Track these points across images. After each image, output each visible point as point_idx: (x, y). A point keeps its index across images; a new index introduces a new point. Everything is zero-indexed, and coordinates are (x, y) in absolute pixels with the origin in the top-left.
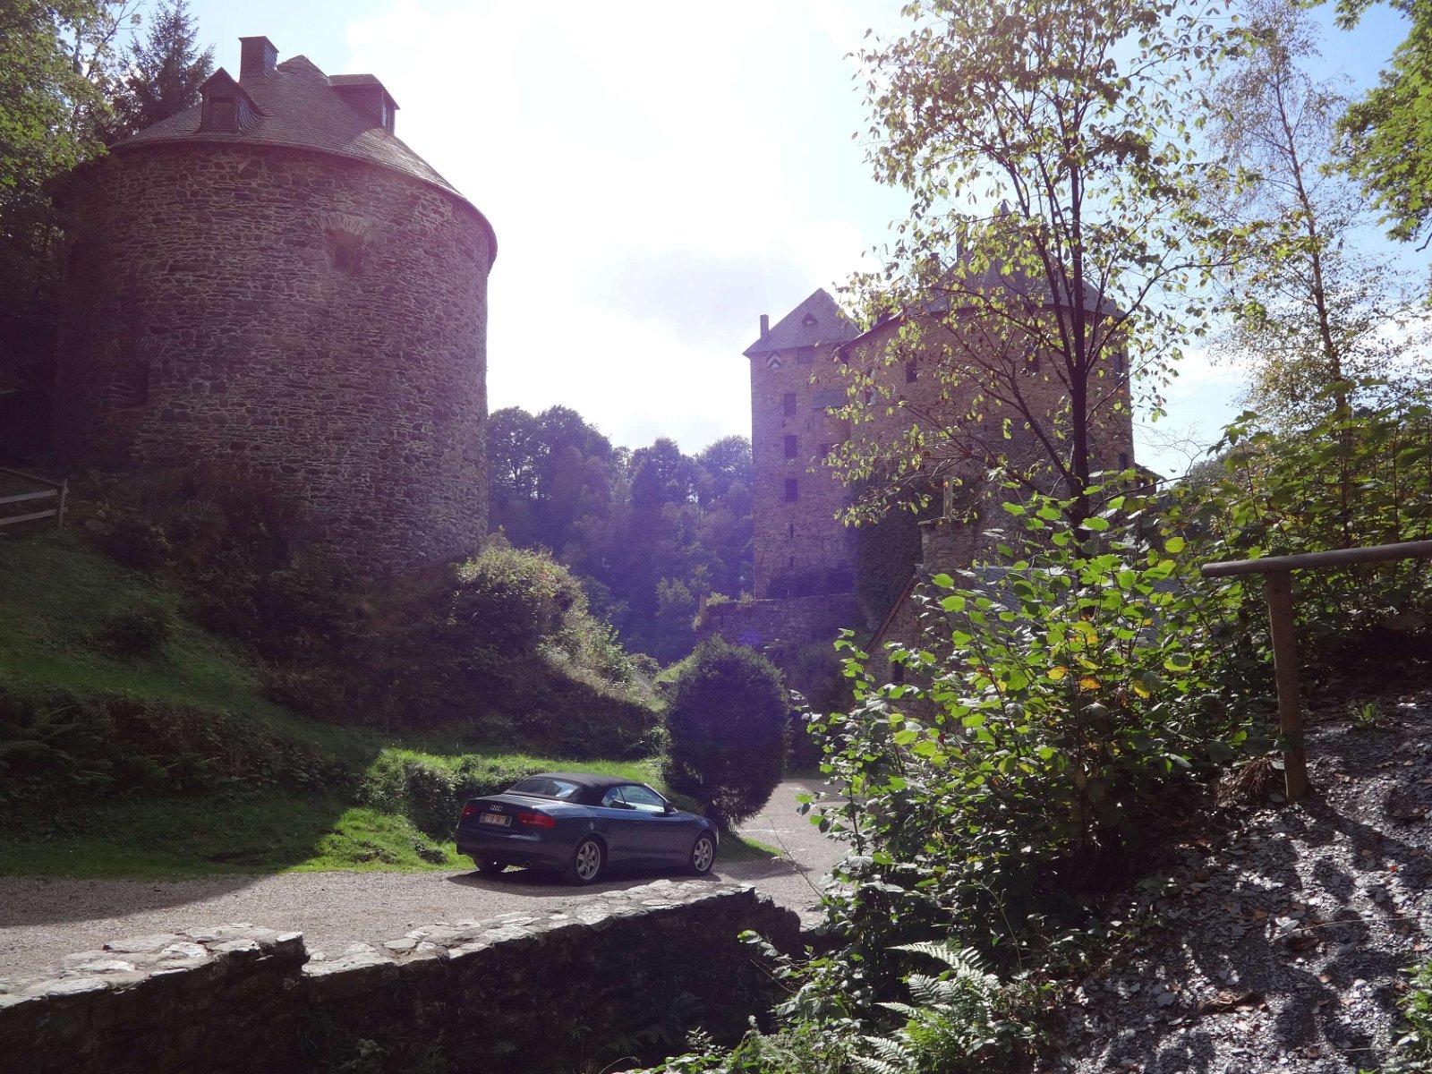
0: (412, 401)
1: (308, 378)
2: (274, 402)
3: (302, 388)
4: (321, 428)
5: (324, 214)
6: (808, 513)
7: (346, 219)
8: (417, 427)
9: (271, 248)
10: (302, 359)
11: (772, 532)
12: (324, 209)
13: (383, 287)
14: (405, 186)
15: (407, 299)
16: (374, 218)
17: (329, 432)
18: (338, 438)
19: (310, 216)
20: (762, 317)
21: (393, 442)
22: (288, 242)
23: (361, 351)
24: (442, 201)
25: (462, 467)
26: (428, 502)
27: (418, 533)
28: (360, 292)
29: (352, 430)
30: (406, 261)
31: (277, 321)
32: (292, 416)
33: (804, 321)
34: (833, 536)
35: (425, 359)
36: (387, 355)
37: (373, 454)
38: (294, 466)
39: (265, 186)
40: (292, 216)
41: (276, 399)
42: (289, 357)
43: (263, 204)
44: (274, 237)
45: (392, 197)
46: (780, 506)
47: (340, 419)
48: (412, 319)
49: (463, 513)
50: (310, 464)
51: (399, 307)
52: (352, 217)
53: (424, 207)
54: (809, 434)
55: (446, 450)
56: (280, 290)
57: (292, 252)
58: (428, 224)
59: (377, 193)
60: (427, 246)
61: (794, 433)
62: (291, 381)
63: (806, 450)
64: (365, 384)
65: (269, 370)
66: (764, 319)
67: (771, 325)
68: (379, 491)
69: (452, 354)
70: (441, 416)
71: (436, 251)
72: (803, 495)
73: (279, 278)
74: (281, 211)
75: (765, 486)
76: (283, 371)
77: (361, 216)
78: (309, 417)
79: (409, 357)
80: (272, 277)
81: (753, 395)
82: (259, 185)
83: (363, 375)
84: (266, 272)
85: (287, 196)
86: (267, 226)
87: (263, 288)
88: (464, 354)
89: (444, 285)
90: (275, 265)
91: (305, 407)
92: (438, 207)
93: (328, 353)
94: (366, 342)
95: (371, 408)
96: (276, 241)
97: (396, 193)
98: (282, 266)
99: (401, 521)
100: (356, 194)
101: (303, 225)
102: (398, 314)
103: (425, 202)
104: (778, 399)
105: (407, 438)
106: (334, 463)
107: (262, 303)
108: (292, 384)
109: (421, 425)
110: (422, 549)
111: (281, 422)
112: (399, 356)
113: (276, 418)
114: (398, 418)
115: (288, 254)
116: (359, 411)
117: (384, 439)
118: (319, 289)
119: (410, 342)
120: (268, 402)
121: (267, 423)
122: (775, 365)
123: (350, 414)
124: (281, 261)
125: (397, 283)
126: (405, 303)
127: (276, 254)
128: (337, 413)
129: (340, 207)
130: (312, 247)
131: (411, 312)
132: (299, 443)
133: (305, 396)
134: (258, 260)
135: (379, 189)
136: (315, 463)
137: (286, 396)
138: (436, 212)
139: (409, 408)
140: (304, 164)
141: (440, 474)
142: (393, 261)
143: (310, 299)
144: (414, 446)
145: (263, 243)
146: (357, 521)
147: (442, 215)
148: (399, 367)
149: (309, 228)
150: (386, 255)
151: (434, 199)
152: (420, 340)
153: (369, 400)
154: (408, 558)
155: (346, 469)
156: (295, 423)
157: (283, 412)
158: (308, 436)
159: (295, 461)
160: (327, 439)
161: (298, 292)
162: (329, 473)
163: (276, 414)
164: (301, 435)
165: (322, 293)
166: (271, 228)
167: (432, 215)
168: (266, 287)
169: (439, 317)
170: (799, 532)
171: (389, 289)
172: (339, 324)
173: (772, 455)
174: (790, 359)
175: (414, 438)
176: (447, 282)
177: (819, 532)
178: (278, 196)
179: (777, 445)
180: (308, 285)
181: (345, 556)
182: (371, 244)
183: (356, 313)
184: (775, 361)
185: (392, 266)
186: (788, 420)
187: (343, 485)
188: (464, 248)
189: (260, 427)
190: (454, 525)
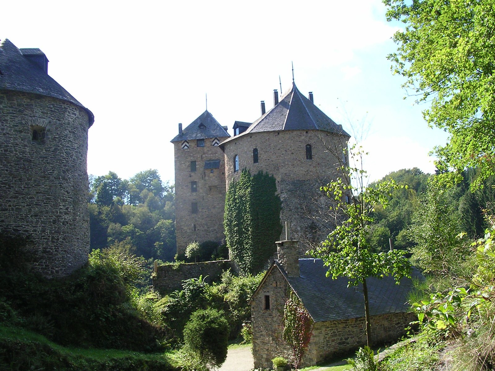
0: (65, 198)
1: (23, 190)
2: (10, 201)
3: (21, 194)
4: (29, 212)
5: (30, 118)
6: (203, 219)
7: (39, 120)
8: (67, 209)
9: (8, 134)
10: (21, 181)
11: (185, 228)
12: (30, 116)
13: (53, 149)
14: (62, 104)
15: (63, 153)
16: (50, 119)
17: (32, 213)
18: (36, 216)
19: (24, 119)
20: (179, 124)
21: (58, 216)
22: (15, 131)
23: (44, 177)
24: (76, 109)
25: (83, 224)
26: (72, 241)
27: (69, 255)
28: (44, 151)
29: (41, 212)
30: (62, 136)
31: (11, 165)
32: (17, 207)
33: (200, 127)
34: (215, 230)
35: (69, 178)
36: (55, 178)
37: (50, 222)
38: (18, 228)
39: (6, 107)
40: (17, 119)
41: (10, 199)
42: (15, 181)
43: (5, 115)
44: (9, 129)
45: (57, 109)
46: (189, 215)
47: (37, 207)
48: (64, 161)
49: (83, 244)
50: (25, 228)
51: (59, 157)
52: (41, 119)
53: (69, 113)
54: (202, 181)
55: (77, 217)
56: (12, 152)
57: (16, 135)
58: (70, 119)
59: (51, 108)
60: (70, 129)
61: (195, 180)
62: (16, 191)
63: (201, 188)
64: (47, 191)
65: (7, 187)
66: (180, 125)
67: (183, 128)
68: (53, 238)
69: (79, 175)
70: (75, 203)
71: (73, 131)
72: (200, 210)
73: (11, 147)
74: (12, 117)
75: (181, 206)
76: (13, 187)
77: (44, 118)
78: (24, 207)
79: (64, 178)
80: (9, 146)
81: (176, 162)
82: (3, 107)
83: (45, 187)
84: (6, 144)
85: (15, 111)
86: (6, 124)
87: (5, 151)
88: (83, 174)
89: (76, 145)
90: (10, 141)
91: (22, 203)
92: (74, 112)
93: (31, 178)
94: (47, 173)
95: (49, 202)
96: (10, 131)
97: (58, 107)
98: (12, 142)
99: (62, 251)
100: (43, 109)
101: (21, 123)
102: (59, 160)
103: (69, 110)
104: (188, 164)
105: (63, 214)
106: (35, 227)
107: (4, 157)
108: (17, 192)
109: (68, 208)
110: (70, 262)
111: (13, 209)
112: (60, 178)
113: (10, 208)
114: (60, 205)
115: (15, 136)
116: (44, 203)
117: (55, 215)
118: (28, 151)
119: (64, 172)
120: (7, 201)
121: (7, 210)
122: (186, 147)
123: (41, 205)
124: (12, 139)
125: (59, 146)
126: (62, 155)
127: (10, 136)
128: (36, 205)
129: (36, 115)
130: (25, 133)
131: (64, 158)
132: (20, 219)
133: (22, 198)
134: (2, 139)
135: (52, 106)
136: (27, 227)
137: (14, 198)
138: (73, 114)
139: (64, 201)
140: (22, 97)
141: (75, 228)
142: (57, 137)
143: (24, 155)
144: (66, 217)
145: (5, 132)
146: (45, 251)
147: (75, 115)
148: (60, 183)
149: (24, 125)
150: (55, 134)
151: (73, 108)
152: (68, 170)
153: (49, 198)
154: (65, 267)
155: (39, 229)
156: (19, 210)
157: (13, 205)
158: (24, 215)
159: (18, 226)
160: (32, 216)
161: (19, 152)
162: (32, 231)
163: (10, 206)
164: (21, 215)
165: (29, 152)
166: (8, 125)
167: (72, 115)
168: (6, 151)
169: (74, 159)
170: (198, 228)
171: (56, 149)
172: (36, 166)
173: (185, 191)
174: (193, 145)
175: (66, 213)
176: (77, 144)
177: (208, 228)
178: (11, 111)
179: (187, 186)
180: (23, 149)
181: (41, 267)
182: (49, 130)
183: (43, 161)
184: (186, 145)
185: (57, 139)
186: (193, 174)
187: (39, 236)
188: (83, 127)
189: (3, 212)
190: (80, 250)
